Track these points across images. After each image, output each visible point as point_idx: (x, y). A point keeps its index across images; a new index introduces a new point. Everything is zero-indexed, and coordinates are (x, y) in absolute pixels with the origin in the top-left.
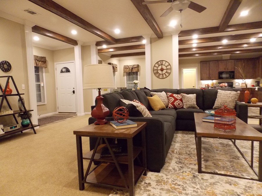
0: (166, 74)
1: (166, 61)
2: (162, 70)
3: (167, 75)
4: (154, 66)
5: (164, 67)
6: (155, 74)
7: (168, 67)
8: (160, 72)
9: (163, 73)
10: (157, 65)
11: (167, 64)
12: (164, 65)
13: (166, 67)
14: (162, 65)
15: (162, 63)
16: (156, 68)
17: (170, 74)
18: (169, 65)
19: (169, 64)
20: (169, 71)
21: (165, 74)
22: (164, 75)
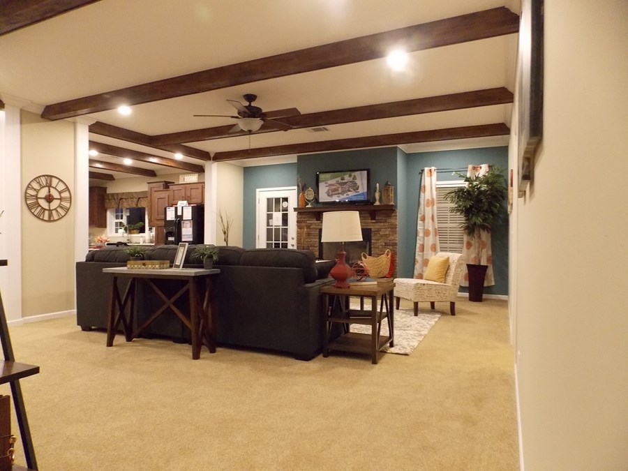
0: (59, 209)
1: (60, 180)
2: (49, 199)
3: (62, 212)
4: (28, 187)
5: (55, 194)
6: (30, 207)
7: (63, 195)
8: (43, 203)
9: (51, 208)
10: (35, 185)
11: (61, 187)
12: (55, 188)
13: (60, 193)
14: (49, 186)
15: (51, 182)
16: (31, 192)
17: (67, 210)
18: (67, 189)
19: (67, 187)
20: (66, 204)
21: (55, 209)
22: (54, 212)
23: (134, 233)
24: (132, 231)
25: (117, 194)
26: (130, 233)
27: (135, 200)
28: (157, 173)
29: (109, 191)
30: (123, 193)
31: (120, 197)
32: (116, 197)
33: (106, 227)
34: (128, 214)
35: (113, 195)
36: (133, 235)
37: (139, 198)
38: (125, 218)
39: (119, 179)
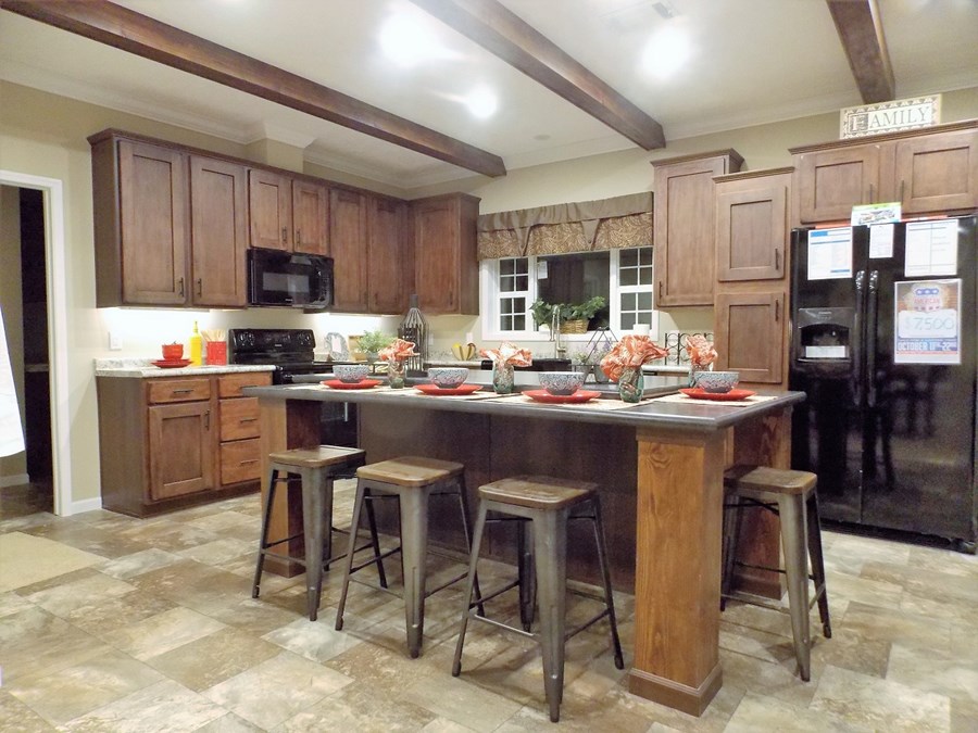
23: (574, 332)
24: (569, 325)
25: (523, 214)
26: (564, 331)
27: (591, 227)
28: (669, 136)
29: (485, 209)
30: (543, 210)
31: (530, 222)
32: (516, 223)
33: (477, 312)
34: (544, 275)
35: (506, 217)
36: (571, 337)
37: (602, 220)
38: (533, 285)
39: (523, 172)
